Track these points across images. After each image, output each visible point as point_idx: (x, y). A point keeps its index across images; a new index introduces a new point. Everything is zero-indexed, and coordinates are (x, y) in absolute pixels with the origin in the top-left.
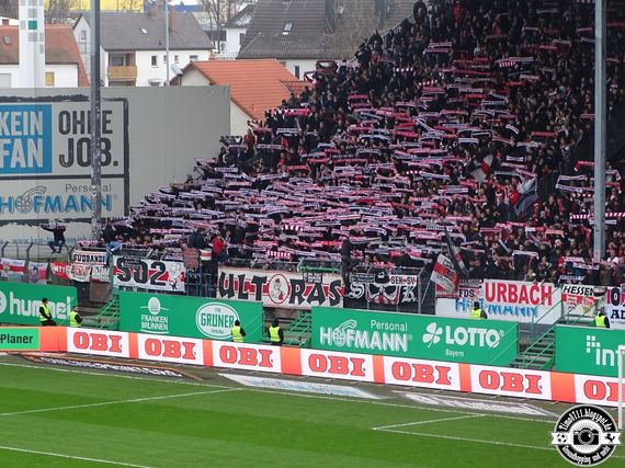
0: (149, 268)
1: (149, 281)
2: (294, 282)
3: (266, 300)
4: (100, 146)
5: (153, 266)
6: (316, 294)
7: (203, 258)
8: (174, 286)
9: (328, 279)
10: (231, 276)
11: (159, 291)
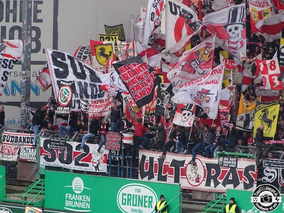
0: (74, 150)
1: (73, 162)
2: (209, 166)
3: (184, 183)
4: (31, 34)
5: (78, 147)
6: (230, 178)
7: (125, 141)
8: (97, 167)
9: (243, 164)
10: (151, 159)
11: (82, 172)
